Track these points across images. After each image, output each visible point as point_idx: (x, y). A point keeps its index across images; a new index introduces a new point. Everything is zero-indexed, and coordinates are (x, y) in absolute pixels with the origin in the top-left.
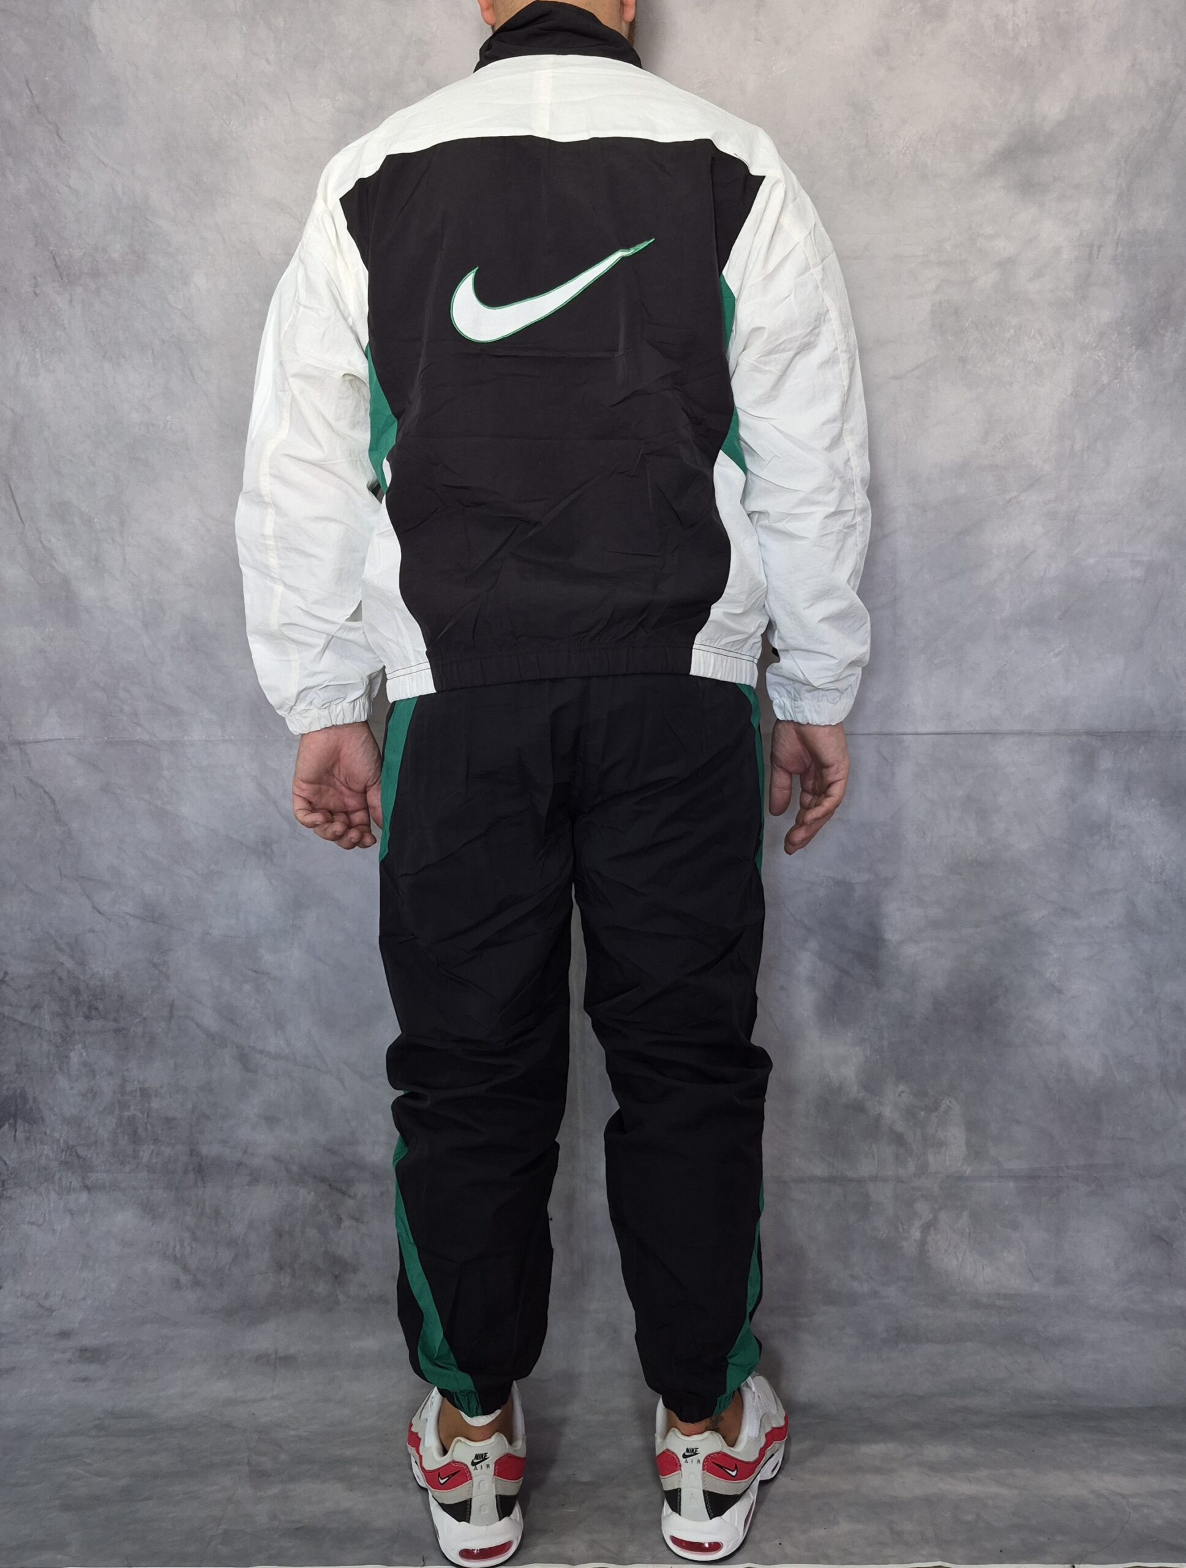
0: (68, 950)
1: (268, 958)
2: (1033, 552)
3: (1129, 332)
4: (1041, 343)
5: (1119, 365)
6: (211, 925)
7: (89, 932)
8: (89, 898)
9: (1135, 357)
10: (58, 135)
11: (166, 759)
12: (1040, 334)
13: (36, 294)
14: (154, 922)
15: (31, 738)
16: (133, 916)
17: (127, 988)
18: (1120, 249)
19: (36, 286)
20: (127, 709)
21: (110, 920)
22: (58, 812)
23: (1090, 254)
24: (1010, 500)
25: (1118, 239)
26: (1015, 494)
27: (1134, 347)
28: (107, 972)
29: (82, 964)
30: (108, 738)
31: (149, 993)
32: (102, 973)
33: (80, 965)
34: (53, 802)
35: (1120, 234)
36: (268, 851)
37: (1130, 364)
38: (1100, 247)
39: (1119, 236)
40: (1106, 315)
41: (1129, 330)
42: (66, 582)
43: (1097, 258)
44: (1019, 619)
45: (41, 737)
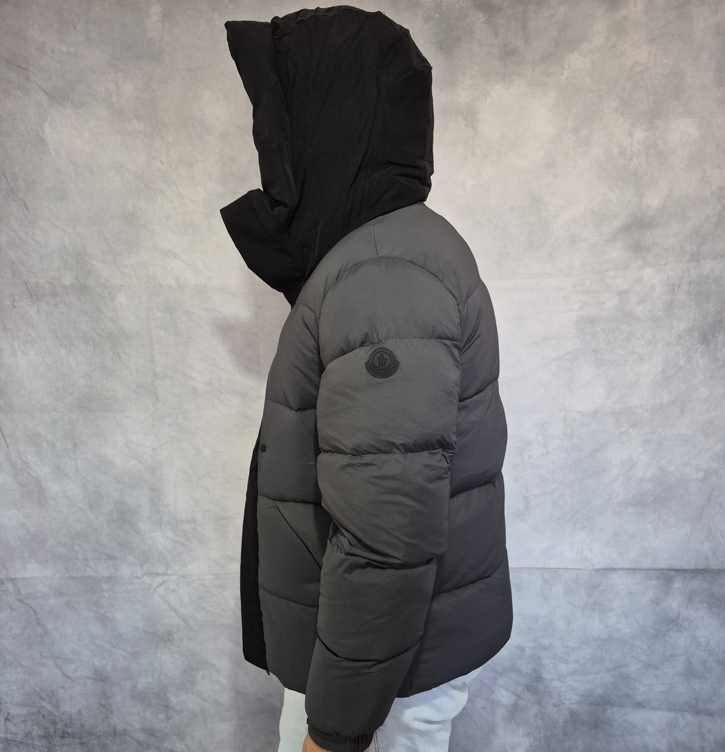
0: (48, 699)
1: (173, 700)
2: (636, 463)
3: (697, 335)
4: (643, 341)
5: (690, 355)
6: (137, 683)
7: (61, 688)
8: (60, 669)
9: (700, 350)
10: (27, 208)
11: (105, 587)
12: (643, 336)
13: (14, 307)
14: (102, 681)
15: (20, 576)
16: (88, 678)
17: (86, 719)
18: (692, 286)
19: (14, 301)
20: (80, 557)
21: (73, 681)
22: (38, 619)
23: (673, 289)
24: (622, 433)
25: (691, 281)
26: (626, 429)
27: (699, 344)
28: (73, 711)
29: (57, 706)
30: (69, 575)
31: (100, 721)
32: (70, 711)
33: (55, 707)
34: (35, 613)
35: (692, 278)
36: (171, 638)
37: (697, 354)
38: (679, 285)
39: (692, 279)
40: (682, 326)
41: (697, 334)
42: (38, 482)
43: (678, 292)
44: (628, 502)
45: (26, 576)
